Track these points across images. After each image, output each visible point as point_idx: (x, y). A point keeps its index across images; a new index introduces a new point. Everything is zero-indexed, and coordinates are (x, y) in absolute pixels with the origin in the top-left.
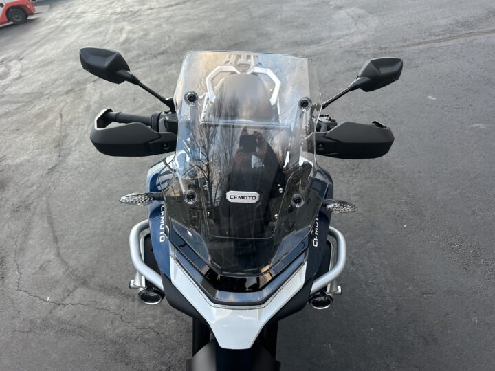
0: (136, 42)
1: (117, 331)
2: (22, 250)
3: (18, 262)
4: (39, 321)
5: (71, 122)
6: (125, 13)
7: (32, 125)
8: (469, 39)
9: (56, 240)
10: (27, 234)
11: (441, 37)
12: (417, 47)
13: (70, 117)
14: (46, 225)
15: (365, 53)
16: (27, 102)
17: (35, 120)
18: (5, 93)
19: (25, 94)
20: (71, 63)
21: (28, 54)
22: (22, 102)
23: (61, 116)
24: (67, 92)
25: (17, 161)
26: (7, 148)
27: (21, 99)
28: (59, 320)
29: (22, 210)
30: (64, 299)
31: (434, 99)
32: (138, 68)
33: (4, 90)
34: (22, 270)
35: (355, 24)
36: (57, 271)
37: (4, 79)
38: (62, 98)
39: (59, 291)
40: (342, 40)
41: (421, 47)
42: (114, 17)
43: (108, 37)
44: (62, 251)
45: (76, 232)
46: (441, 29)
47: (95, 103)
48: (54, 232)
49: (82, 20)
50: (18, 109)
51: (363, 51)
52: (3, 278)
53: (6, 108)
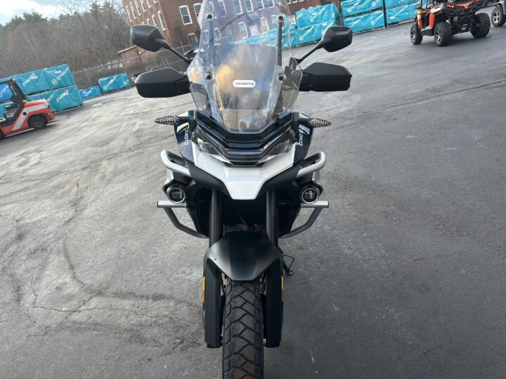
0: (148, 130)
1: (132, 322)
2: (39, 279)
3: (34, 288)
4: (54, 326)
5: (87, 188)
7: (50, 194)
9: (72, 267)
10: (44, 267)
11: (414, 100)
12: (395, 108)
13: (86, 185)
14: (63, 258)
16: (46, 179)
17: (53, 190)
18: (24, 175)
19: (43, 174)
20: (88, 149)
21: (47, 147)
23: (78, 185)
24: (84, 169)
25: (35, 219)
26: (25, 212)
27: (40, 178)
28: (74, 323)
29: (39, 252)
30: (79, 307)
31: (412, 137)
33: (24, 173)
35: (341, 101)
36: (73, 288)
37: (24, 165)
38: (79, 173)
39: (74, 302)
40: (329, 112)
41: (398, 108)
43: (121, 130)
44: (78, 275)
45: (91, 260)
46: (414, 96)
47: (110, 173)
48: (70, 262)
49: (97, 121)
50: (36, 184)
51: (349, 116)
52: (18, 301)
53: (25, 185)
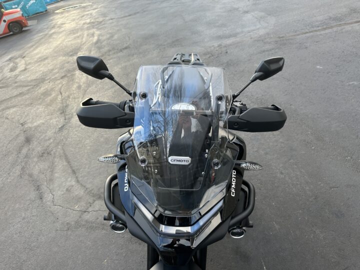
0: (105, 42)
2: (51, 180)
3: (50, 188)
4: (73, 223)
5: (69, 97)
6: (93, 23)
7: (41, 100)
8: (339, 28)
9: (74, 172)
10: (53, 170)
11: (320, 28)
12: (304, 35)
13: (67, 93)
14: (65, 163)
15: (269, 41)
16: (35, 86)
17: (42, 97)
18: (17, 80)
19: (32, 80)
20: (61, 58)
21: (28, 54)
22: (30, 86)
23: (61, 94)
24: (62, 78)
25: (35, 124)
26: (26, 116)
27: (30, 84)
28: (87, 221)
29: (45, 155)
30: (88, 208)
31: (321, 68)
32: (111, 59)
33: (16, 79)
34: (54, 193)
35: (259, 22)
36: (79, 191)
37: (14, 71)
38: (59, 81)
39: (83, 203)
40: (251, 33)
41: (307, 35)
42: (86, 26)
43: (84, 40)
44: (80, 179)
45: (87, 167)
46: (319, 23)
47: (84, 83)
48: (71, 167)
49: (63, 29)
50: (28, 90)
51: (268, 40)
52: (41, 198)
53: (20, 90)
